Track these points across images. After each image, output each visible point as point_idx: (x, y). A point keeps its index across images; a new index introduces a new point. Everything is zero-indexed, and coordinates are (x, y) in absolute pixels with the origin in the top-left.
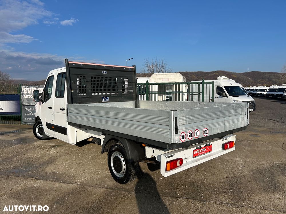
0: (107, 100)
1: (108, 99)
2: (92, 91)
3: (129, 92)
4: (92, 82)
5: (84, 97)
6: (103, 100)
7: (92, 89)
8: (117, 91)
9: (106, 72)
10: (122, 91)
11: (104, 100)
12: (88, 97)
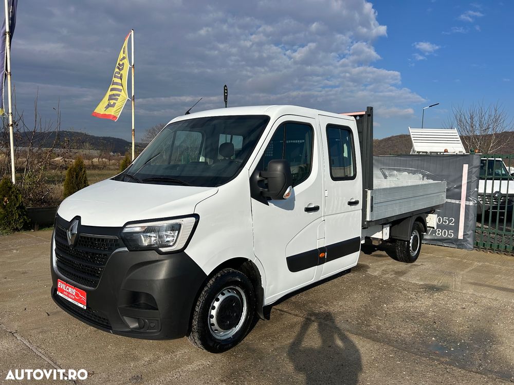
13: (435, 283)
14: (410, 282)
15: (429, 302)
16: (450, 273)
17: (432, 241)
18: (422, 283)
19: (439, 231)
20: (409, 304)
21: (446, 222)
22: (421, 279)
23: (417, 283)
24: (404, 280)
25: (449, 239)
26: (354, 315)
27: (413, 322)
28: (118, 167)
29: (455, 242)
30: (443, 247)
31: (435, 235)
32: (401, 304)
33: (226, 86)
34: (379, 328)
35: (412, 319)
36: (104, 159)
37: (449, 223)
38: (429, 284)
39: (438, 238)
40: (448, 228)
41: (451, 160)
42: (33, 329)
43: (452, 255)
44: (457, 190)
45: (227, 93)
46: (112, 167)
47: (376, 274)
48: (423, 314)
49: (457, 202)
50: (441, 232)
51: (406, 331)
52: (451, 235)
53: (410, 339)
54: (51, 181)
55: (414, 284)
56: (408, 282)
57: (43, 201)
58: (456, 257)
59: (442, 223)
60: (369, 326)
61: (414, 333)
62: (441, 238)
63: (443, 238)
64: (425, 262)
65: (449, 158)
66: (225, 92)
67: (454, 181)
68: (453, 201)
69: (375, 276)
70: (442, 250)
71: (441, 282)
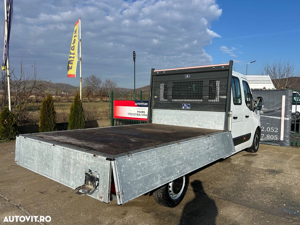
0: (188, 108)
1: (189, 106)
2: (173, 97)
3: (220, 99)
4: (173, 87)
5: (164, 102)
6: (183, 108)
7: (173, 95)
8: (202, 97)
9: (189, 76)
10: (209, 97)
11: (185, 107)
12: (168, 102)
13: (274, 168)
14: (258, 168)
15: (274, 181)
16: (281, 162)
17: (264, 142)
18: (266, 168)
19: (268, 136)
20: (262, 182)
21: (272, 130)
22: (264, 166)
23: (263, 168)
24: (254, 167)
25: (275, 141)
26: (230, 190)
27: (269, 194)
28: (67, 101)
29: (279, 142)
30: (271, 146)
31: (266, 138)
32: (258, 182)
33: (134, 52)
34: (248, 198)
35: (268, 192)
36: (59, 96)
37: (274, 131)
38: (270, 169)
39: (268, 140)
40: (274, 134)
41: (275, 93)
42: (31, 204)
43: (278, 150)
44: (279, 111)
45: (135, 56)
46: (64, 101)
47: (236, 163)
48: (273, 189)
49: (279, 118)
50: (270, 137)
51: (266, 200)
52: (276, 138)
53: (270, 205)
54: (31, 109)
55: (261, 169)
56: (257, 168)
57: (26, 122)
58: (281, 151)
59: (270, 131)
60: (243, 197)
61: (271, 201)
62: (269, 140)
63: (271, 140)
64: (263, 155)
65: (273, 92)
66: (134, 55)
67: (277, 106)
68: (277, 118)
69: (236, 165)
70: (271, 148)
71: (277, 167)
